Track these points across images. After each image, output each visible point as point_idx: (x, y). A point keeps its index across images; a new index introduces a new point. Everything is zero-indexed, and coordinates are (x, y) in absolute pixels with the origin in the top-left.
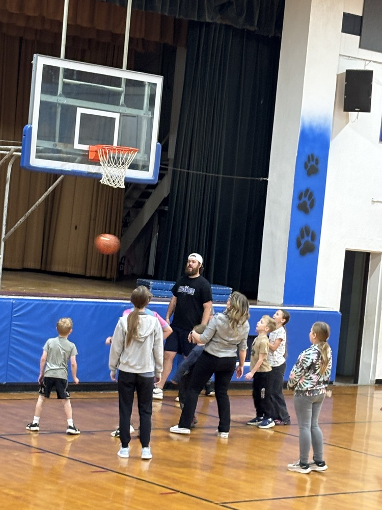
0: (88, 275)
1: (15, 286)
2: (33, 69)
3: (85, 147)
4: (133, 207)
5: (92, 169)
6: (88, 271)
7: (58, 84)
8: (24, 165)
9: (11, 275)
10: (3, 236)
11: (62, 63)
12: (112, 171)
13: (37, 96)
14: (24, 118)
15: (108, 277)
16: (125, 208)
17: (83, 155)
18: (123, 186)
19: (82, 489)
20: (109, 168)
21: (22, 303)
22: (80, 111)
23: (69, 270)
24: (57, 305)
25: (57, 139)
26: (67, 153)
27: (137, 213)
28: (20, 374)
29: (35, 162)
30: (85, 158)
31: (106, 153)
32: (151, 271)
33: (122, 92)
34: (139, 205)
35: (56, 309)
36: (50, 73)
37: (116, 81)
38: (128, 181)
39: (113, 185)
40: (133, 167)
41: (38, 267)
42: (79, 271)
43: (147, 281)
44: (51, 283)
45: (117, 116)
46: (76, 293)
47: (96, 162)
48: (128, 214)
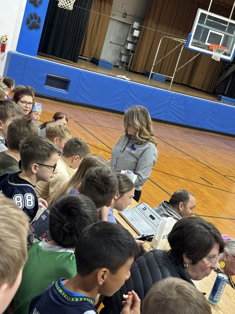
0: (202, 90)
1: (176, 89)
2: (197, 13)
3: (209, 44)
4: (225, 69)
5: (210, 52)
6: (203, 89)
7: (205, 20)
8: (186, 47)
9: (176, 85)
10: (175, 71)
11: (208, 13)
12: (216, 55)
13: (196, 23)
14: (190, 31)
15: (210, 92)
16: (221, 69)
17: (208, 47)
18: (219, 61)
19: (178, 160)
20: (216, 53)
22: (210, 31)
23: (197, 87)
24: (187, 98)
25: (200, 40)
26: (202, 45)
27: (226, 72)
28: (170, 118)
29: (191, 47)
30: (208, 48)
31: (216, 48)
32: (225, 93)
33: (227, 27)
34: (227, 69)
35: (187, 99)
36: (203, 16)
37: (226, 23)
38: (222, 59)
39: (216, 59)
40: (225, 54)
41: (186, 84)
42: (200, 88)
43: (222, 96)
44: (189, 90)
45: (223, 35)
46: (196, 95)
47: (212, 50)
48: (222, 72)
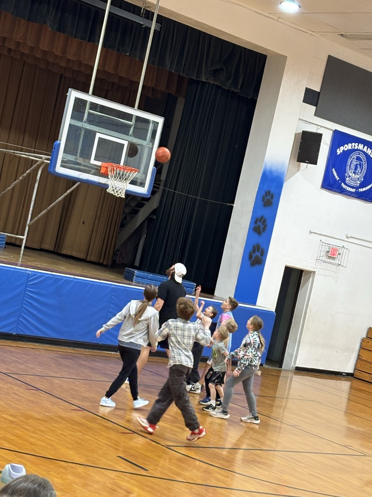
0: (88, 260)
1: (32, 261)
2: (67, 99)
3: (99, 163)
4: (129, 213)
5: (102, 180)
6: (89, 257)
7: (84, 113)
8: (51, 171)
9: (30, 253)
10: (28, 222)
11: (89, 98)
12: (116, 184)
13: (67, 120)
14: (56, 136)
15: (105, 263)
16: (124, 212)
17: (97, 169)
18: (124, 197)
19: (62, 421)
20: (115, 182)
21: (36, 275)
22: (98, 136)
23: (74, 254)
24: (62, 279)
25: (78, 155)
26: (85, 166)
27: (132, 218)
28: (27, 328)
29: (60, 170)
30: (98, 171)
31: (114, 169)
32: (137, 263)
33: (132, 125)
34: (135, 212)
35: (61, 283)
36: (80, 104)
37: (128, 117)
38: (128, 193)
39: (116, 194)
40: (133, 182)
41: (52, 249)
42: (82, 256)
43: (133, 270)
44: (60, 262)
45: (126, 143)
46: (78, 273)
47: (105, 175)
48: (125, 218)
